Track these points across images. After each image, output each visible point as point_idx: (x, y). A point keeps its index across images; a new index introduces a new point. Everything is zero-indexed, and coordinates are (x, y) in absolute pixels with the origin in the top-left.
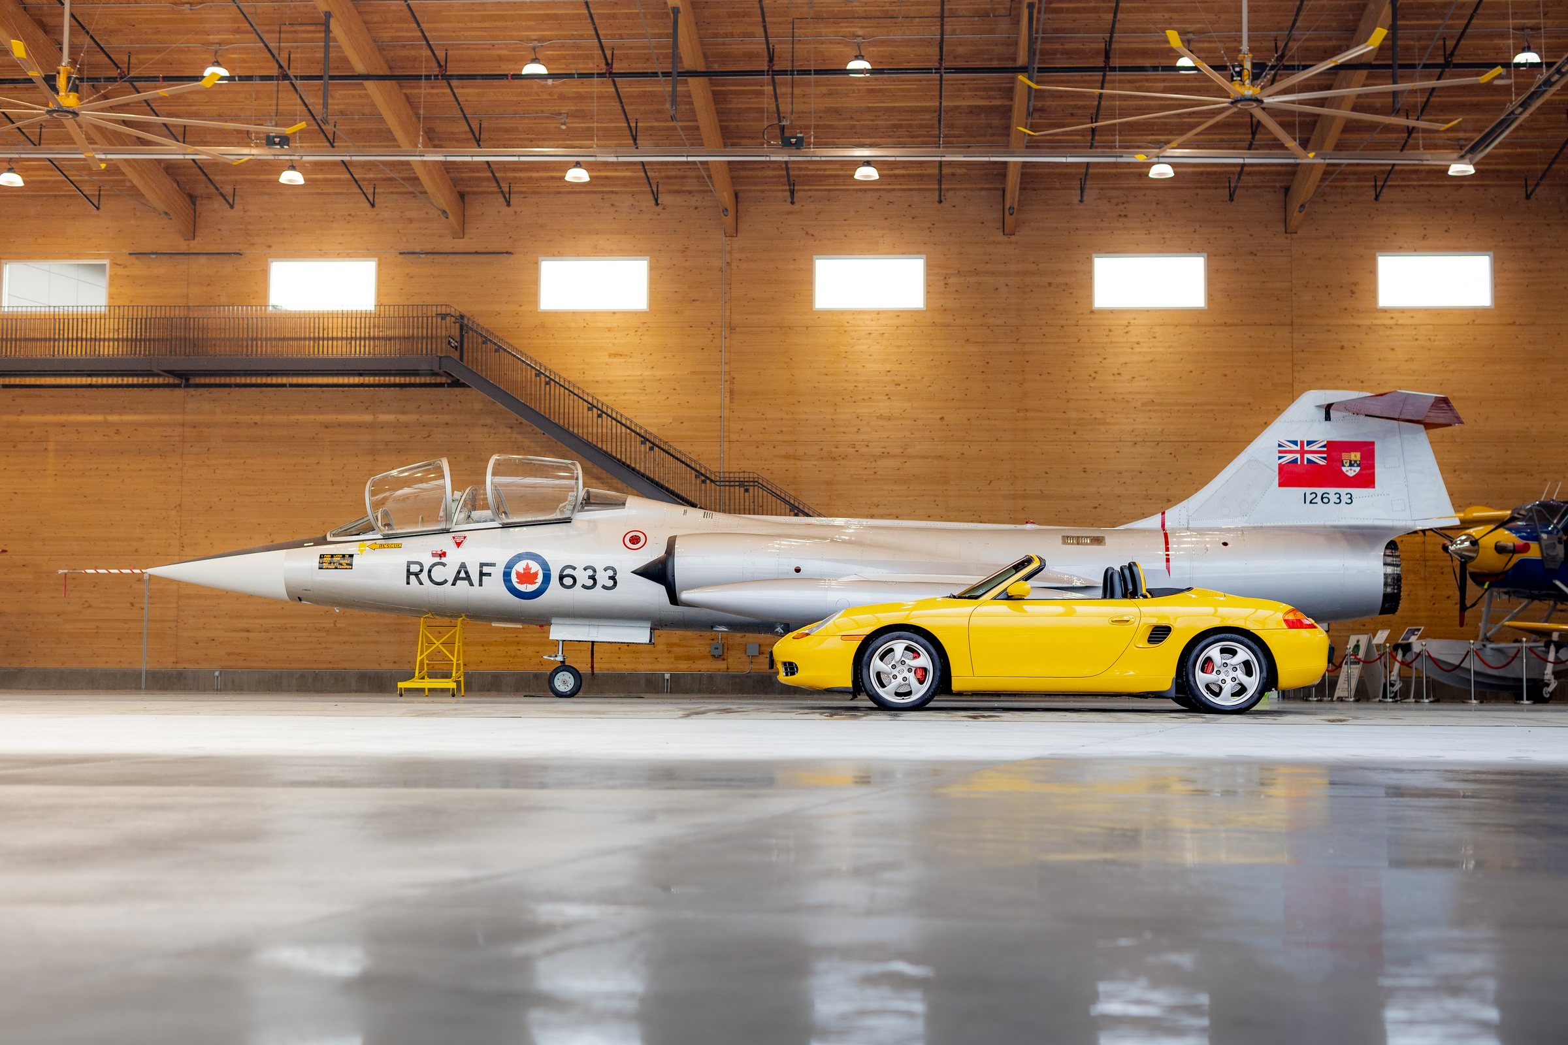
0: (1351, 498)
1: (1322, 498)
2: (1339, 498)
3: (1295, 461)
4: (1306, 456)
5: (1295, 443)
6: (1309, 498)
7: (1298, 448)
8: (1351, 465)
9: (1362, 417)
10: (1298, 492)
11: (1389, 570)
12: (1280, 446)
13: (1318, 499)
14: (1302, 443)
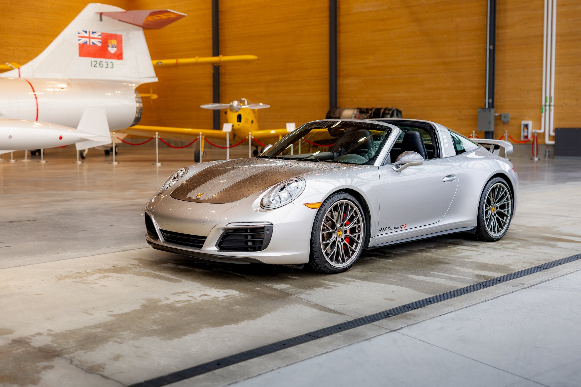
0: (112, 65)
1: (100, 64)
2: (107, 65)
3: (86, 42)
4: (92, 40)
5: (86, 32)
6: (94, 63)
7: (87, 35)
8: (112, 47)
9: (116, 21)
10: (88, 60)
11: (138, 105)
12: (79, 33)
13: (98, 65)
14: (89, 32)
